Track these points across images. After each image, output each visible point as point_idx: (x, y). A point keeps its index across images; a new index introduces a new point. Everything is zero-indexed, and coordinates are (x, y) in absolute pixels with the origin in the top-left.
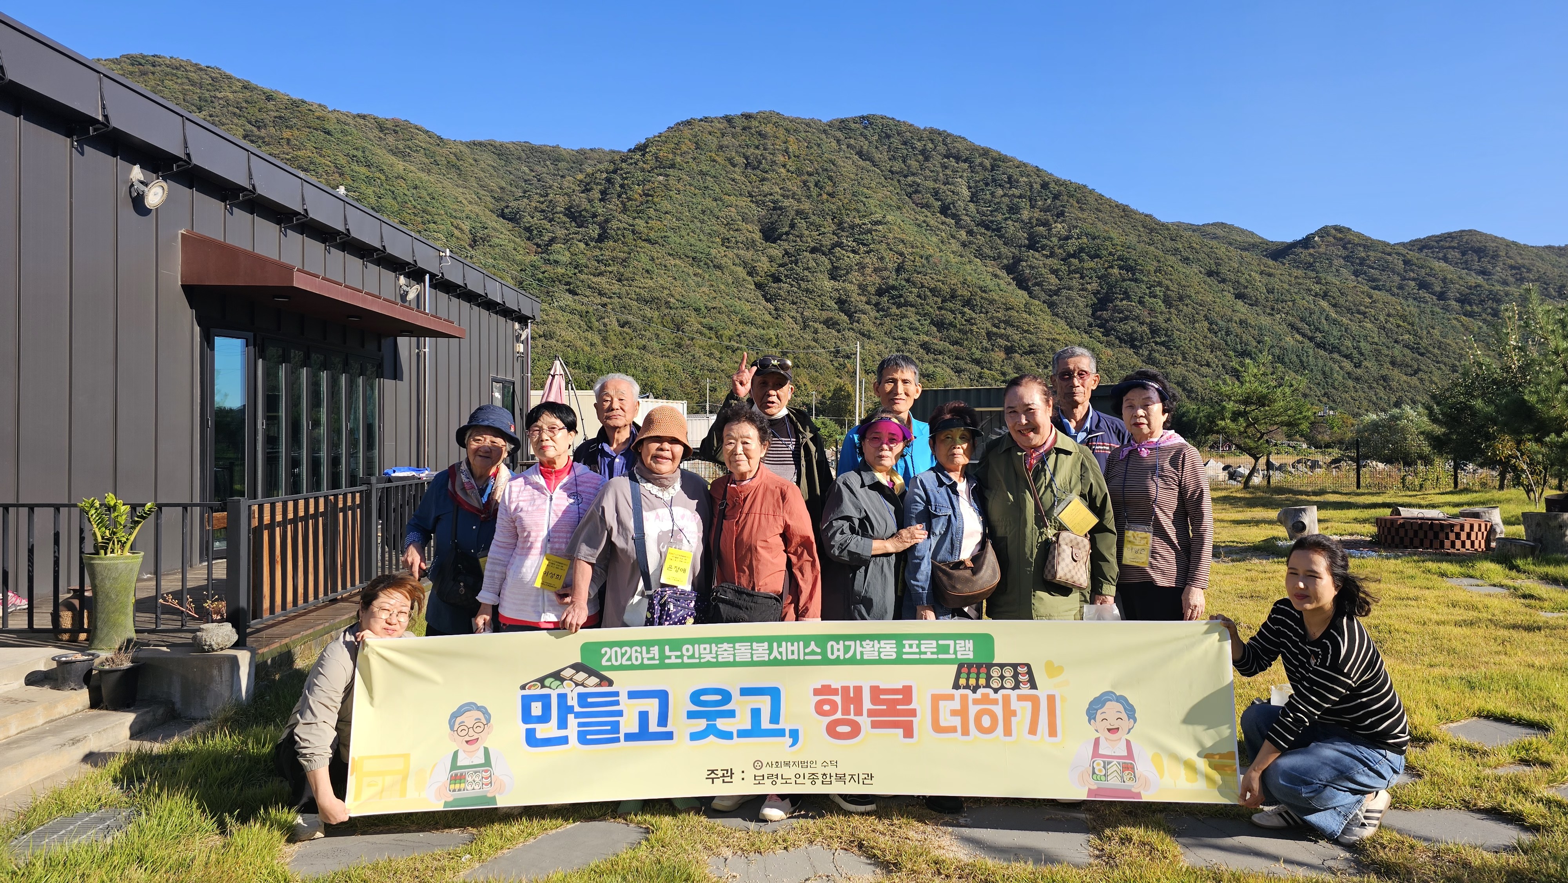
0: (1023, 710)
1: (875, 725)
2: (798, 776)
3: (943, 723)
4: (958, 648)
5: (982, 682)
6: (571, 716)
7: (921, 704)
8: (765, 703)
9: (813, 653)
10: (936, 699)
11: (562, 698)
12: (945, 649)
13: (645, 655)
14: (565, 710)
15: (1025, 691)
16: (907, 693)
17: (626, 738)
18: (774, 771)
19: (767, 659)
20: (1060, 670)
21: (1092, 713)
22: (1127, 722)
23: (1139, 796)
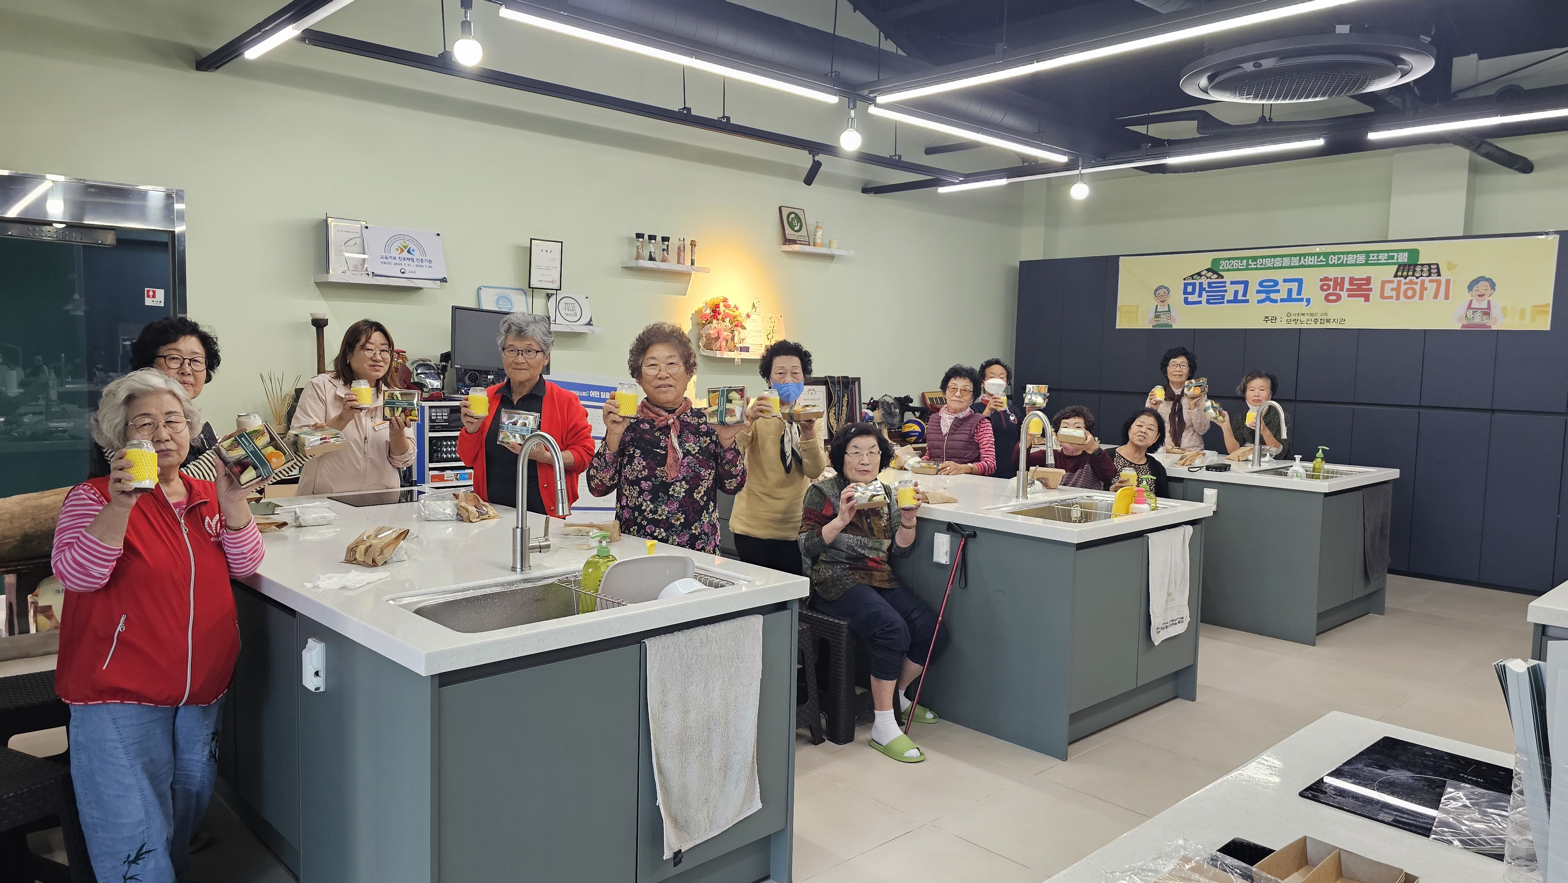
0: (1431, 287)
1: (1349, 296)
2: (1308, 320)
3: (1386, 295)
4: (1399, 257)
5: (1411, 273)
6: (1204, 292)
7: (1375, 285)
8: (1294, 286)
9: (1321, 261)
10: (1384, 283)
11: (1201, 284)
12: (1392, 257)
13: (1239, 264)
14: (1202, 289)
15: (1434, 277)
16: (1368, 280)
17: (1229, 302)
18: (1296, 318)
19: (1298, 265)
20: (1455, 266)
21: (1470, 288)
22: (1489, 291)
23: (1490, 327)
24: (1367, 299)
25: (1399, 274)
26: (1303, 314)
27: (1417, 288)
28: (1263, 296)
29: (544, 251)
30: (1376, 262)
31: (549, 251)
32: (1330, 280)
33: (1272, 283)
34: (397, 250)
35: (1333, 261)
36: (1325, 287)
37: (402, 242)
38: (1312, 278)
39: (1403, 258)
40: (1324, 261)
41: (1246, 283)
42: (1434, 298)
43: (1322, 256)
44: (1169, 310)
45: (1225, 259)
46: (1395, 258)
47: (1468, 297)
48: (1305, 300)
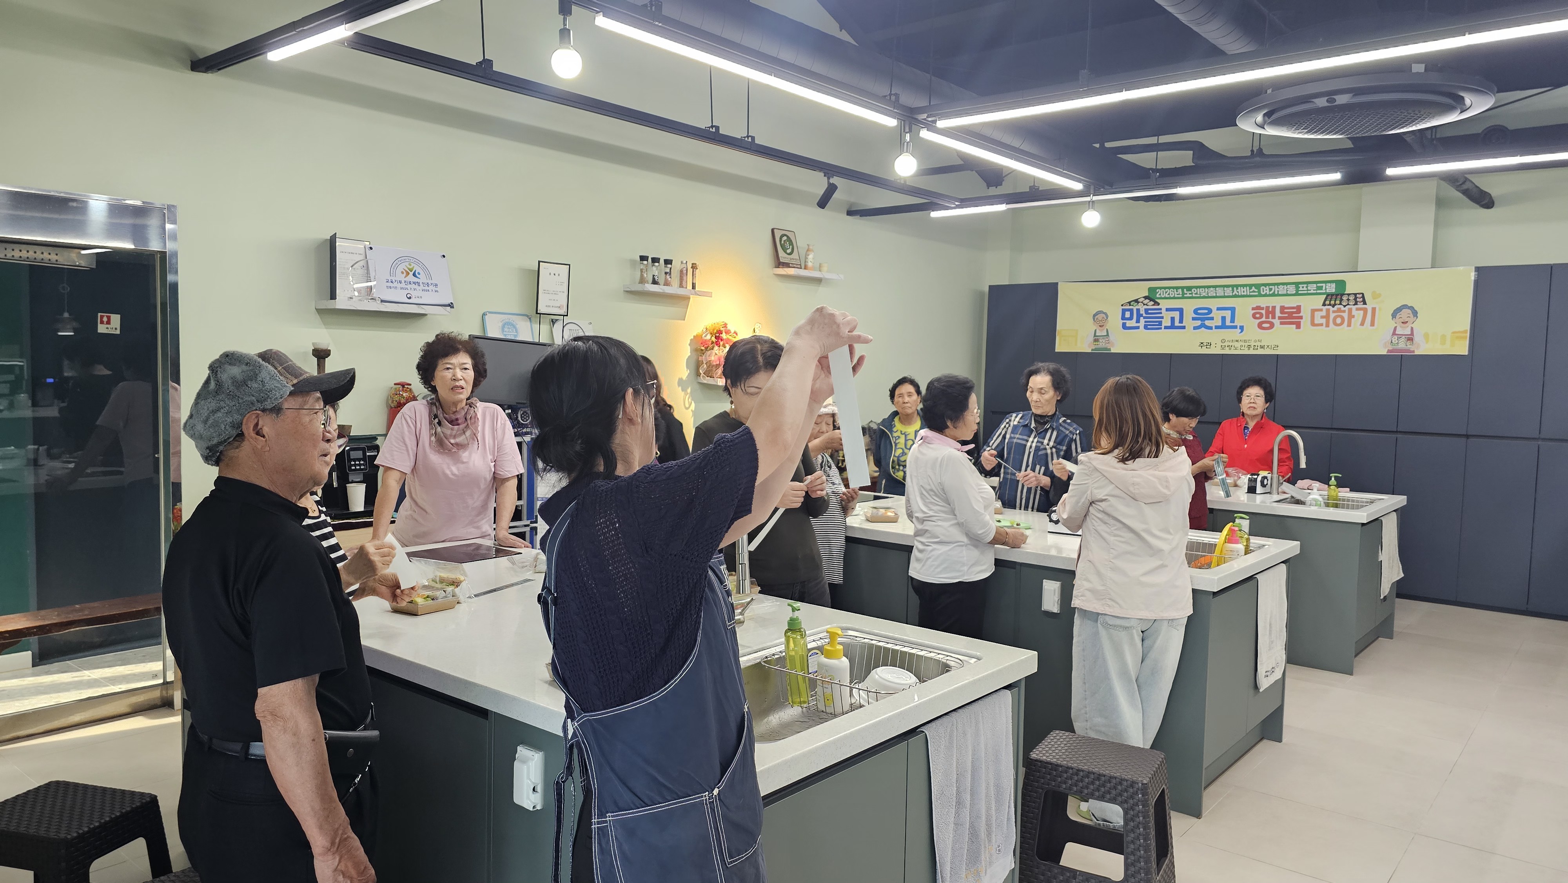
0: (1358, 315)
1: (1282, 323)
2: (1241, 346)
3: (1316, 322)
4: (1327, 287)
5: (1338, 302)
6: (1142, 318)
7: (1305, 313)
8: (1228, 314)
9: (1254, 292)
10: (1313, 311)
11: (1138, 310)
12: (1321, 288)
13: (1175, 292)
14: (1139, 315)
15: (1360, 305)
16: (1298, 308)
17: (1166, 328)
18: (1230, 344)
19: (1231, 294)
20: (1380, 295)
21: (1394, 315)
22: (1412, 318)
23: (1413, 352)
24: (1298, 326)
25: (1328, 302)
26: (1237, 341)
27: (1346, 315)
28: (1199, 323)
29: (552, 274)
30: (1306, 292)
31: (557, 275)
32: (1262, 309)
33: (1207, 311)
34: (402, 273)
35: (1265, 292)
36: (1258, 316)
37: (407, 264)
38: (1244, 307)
39: (1332, 289)
40: (1255, 292)
41: (1181, 311)
42: (1360, 325)
43: (1253, 287)
44: (1108, 335)
45: (1161, 288)
46: (1324, 288)
47: (1392, 324)
48: (1238, 327)
